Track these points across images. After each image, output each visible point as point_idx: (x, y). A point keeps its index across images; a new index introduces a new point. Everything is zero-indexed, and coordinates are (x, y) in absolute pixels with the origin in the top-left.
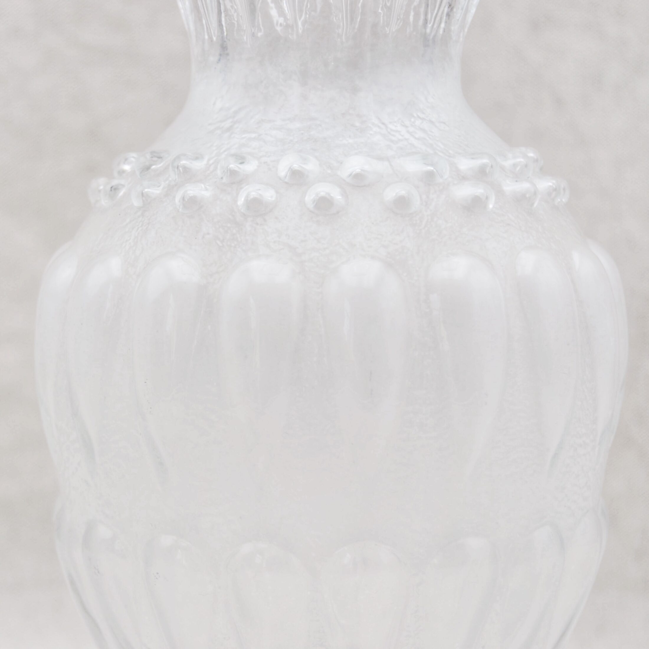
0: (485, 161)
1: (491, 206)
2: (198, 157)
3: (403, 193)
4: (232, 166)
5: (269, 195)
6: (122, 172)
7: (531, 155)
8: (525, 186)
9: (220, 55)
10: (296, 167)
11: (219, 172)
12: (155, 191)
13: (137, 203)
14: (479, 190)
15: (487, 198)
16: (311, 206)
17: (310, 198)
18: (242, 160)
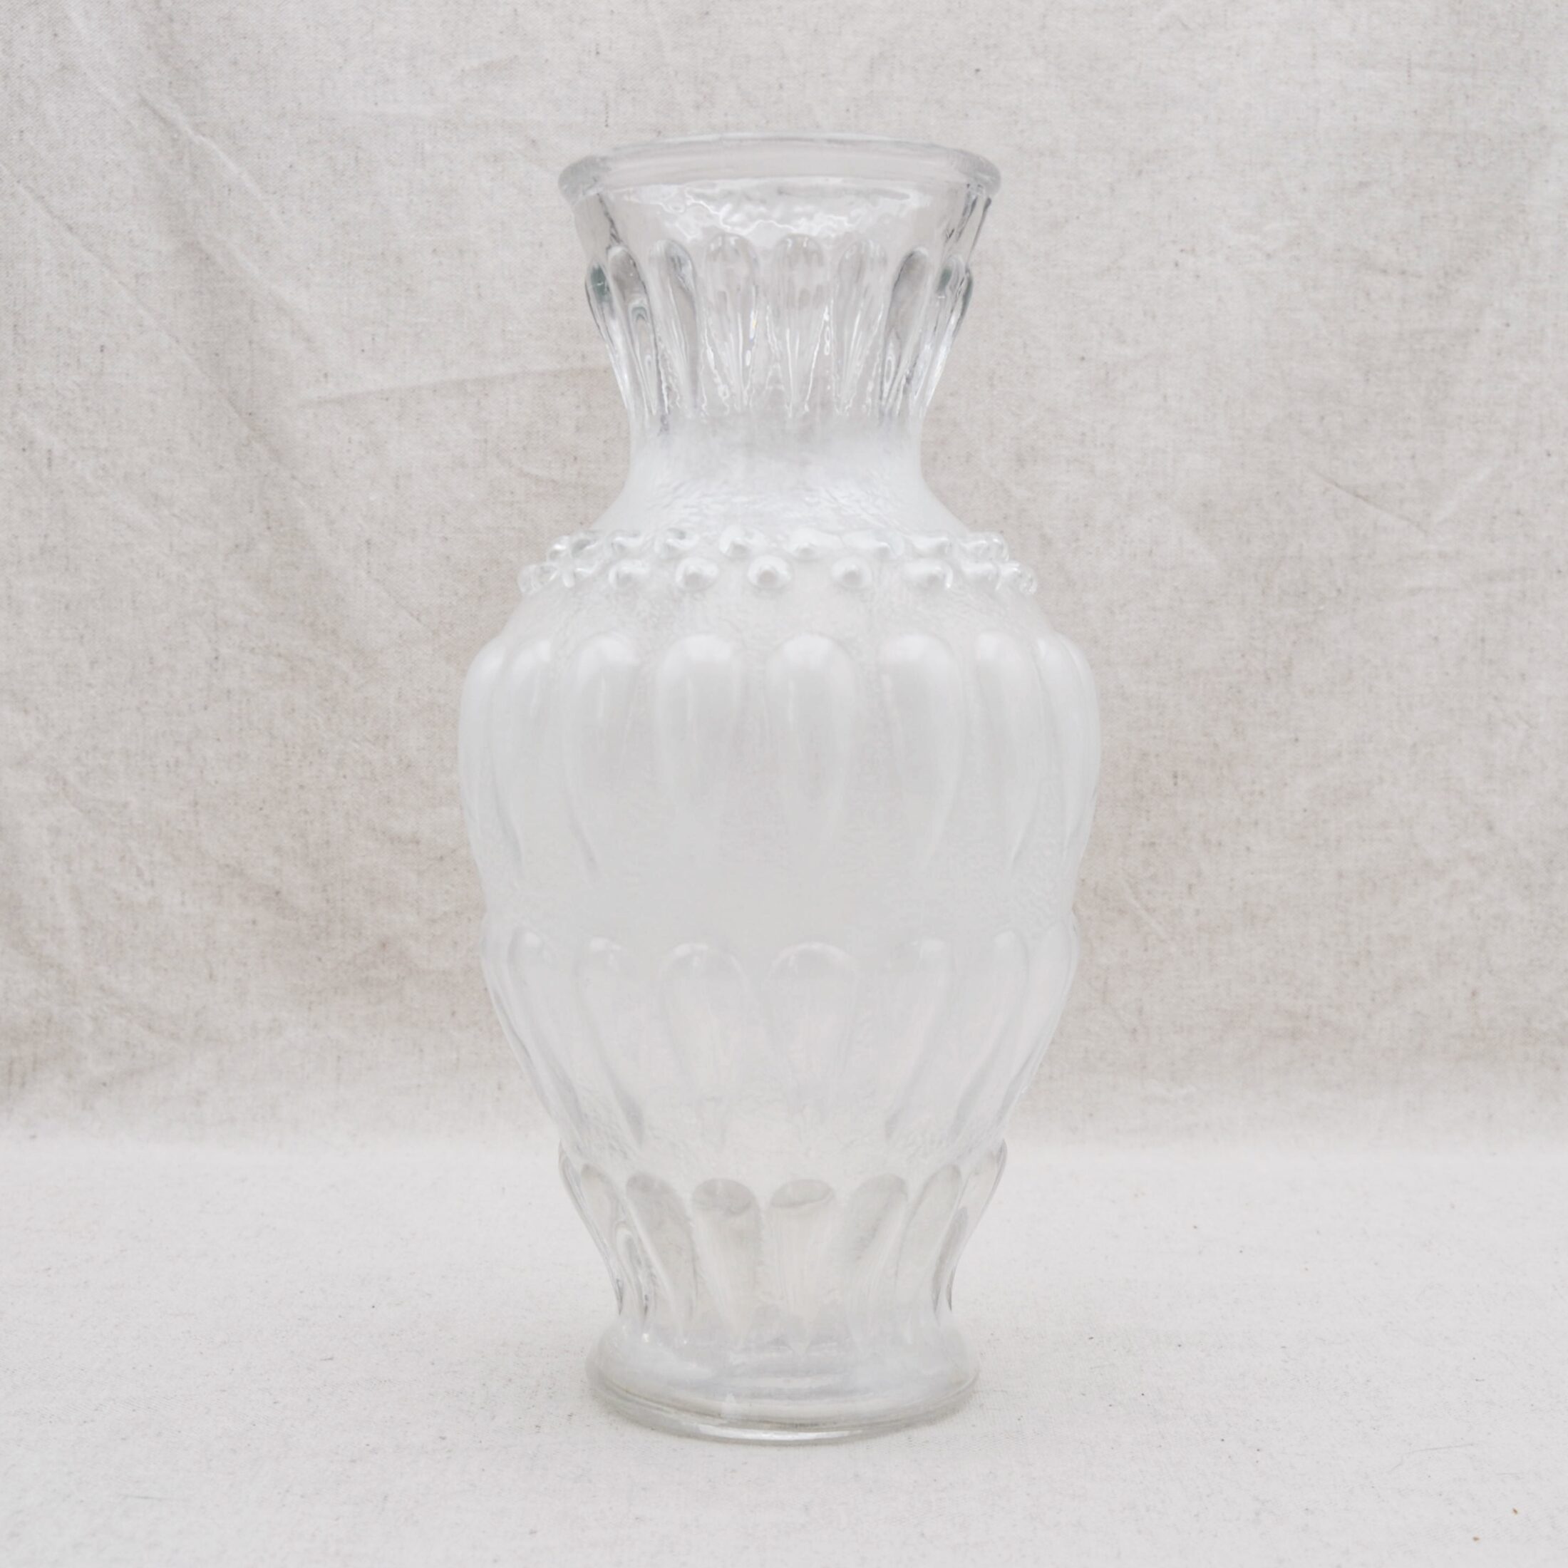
0: (944, 539)
1: (948, 585)
2: (635, 535)
3: (853, 567)
4: (670, 541)
5: (710, 571)
6: (555, 554)
7: (996, 540)
8: (988, 566)
9: (661, 430)
10: (739, 540)
11: (657, 549)
12: (586, 571)
13: (568, 582)
14: (935, 568)
15: (945, 576)
16: (755, 581)
17: (753, 573)
18: (682, 535)
